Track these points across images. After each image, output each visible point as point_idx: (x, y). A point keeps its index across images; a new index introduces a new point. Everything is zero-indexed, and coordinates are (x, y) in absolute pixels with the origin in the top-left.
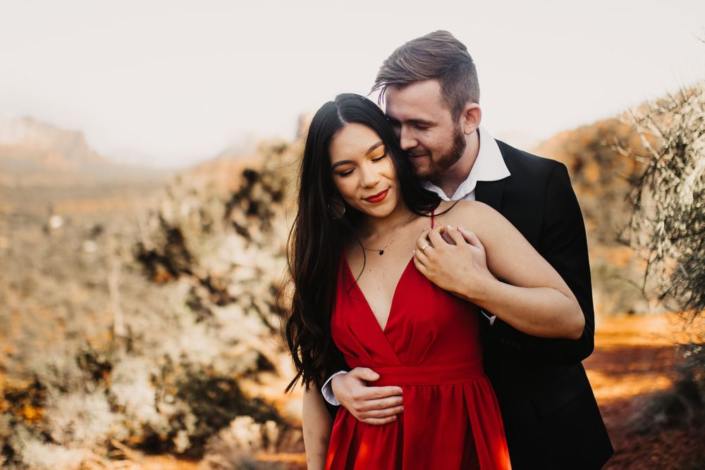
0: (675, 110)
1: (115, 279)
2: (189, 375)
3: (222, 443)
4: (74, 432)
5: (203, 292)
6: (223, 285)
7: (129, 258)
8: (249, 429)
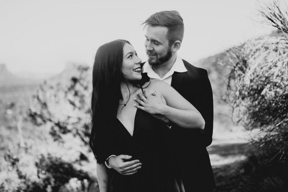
0: (241, 47)
1: (20, 124)
2: (51, 162)
3: (65, 189)
4: (4, 187)
5: (57, 129)
6: (65, 125)
7: (25, 115)
8: (76, 183)
